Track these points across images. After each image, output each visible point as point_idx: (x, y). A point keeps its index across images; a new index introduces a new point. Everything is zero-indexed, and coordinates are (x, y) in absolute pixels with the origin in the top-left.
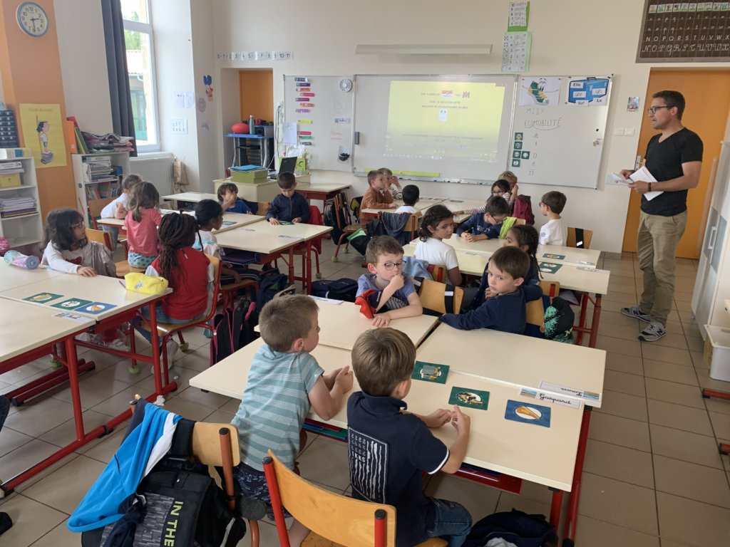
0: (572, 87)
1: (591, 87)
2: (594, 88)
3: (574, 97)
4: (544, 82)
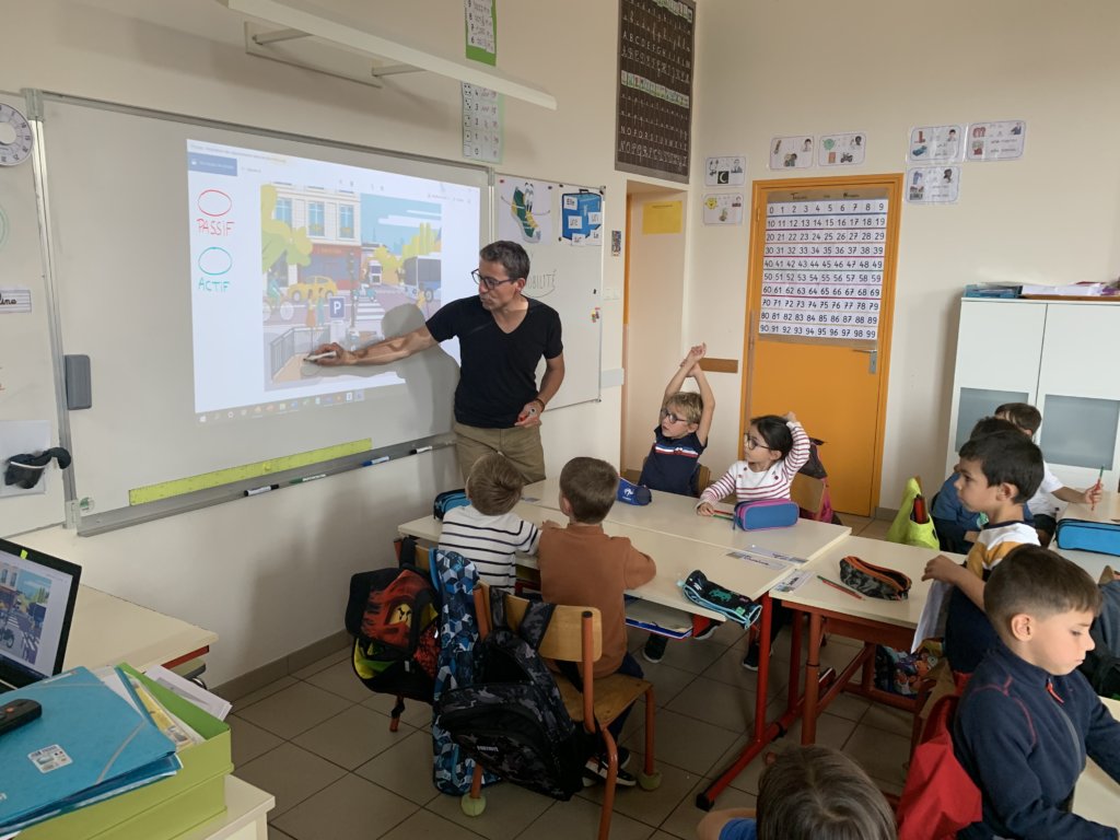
0: (566, 206)
1: (585, 207)
2: (589, 211)
3: (570, 227)
4: (531, 193)
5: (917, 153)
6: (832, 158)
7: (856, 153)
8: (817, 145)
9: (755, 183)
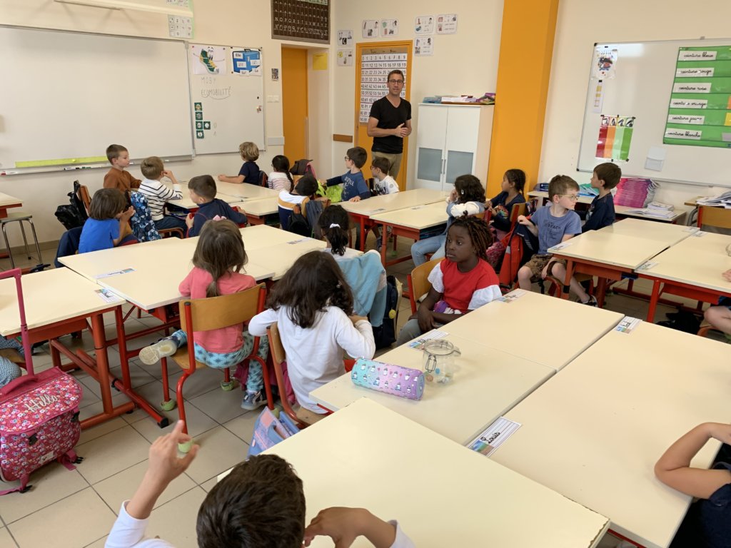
0: (235, 57)
1: (248, 58)
2: (251, 59)
3: (238, 66)
4: (212, 51)
5: (418, 30)
6: (386, 33)
7: (395, 30)
8: (379, 25)
9: (357, 44)
